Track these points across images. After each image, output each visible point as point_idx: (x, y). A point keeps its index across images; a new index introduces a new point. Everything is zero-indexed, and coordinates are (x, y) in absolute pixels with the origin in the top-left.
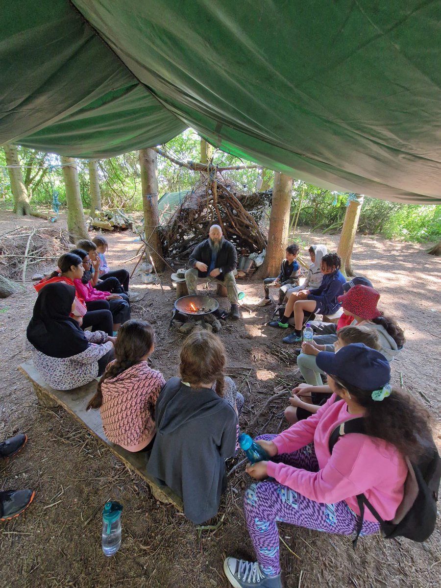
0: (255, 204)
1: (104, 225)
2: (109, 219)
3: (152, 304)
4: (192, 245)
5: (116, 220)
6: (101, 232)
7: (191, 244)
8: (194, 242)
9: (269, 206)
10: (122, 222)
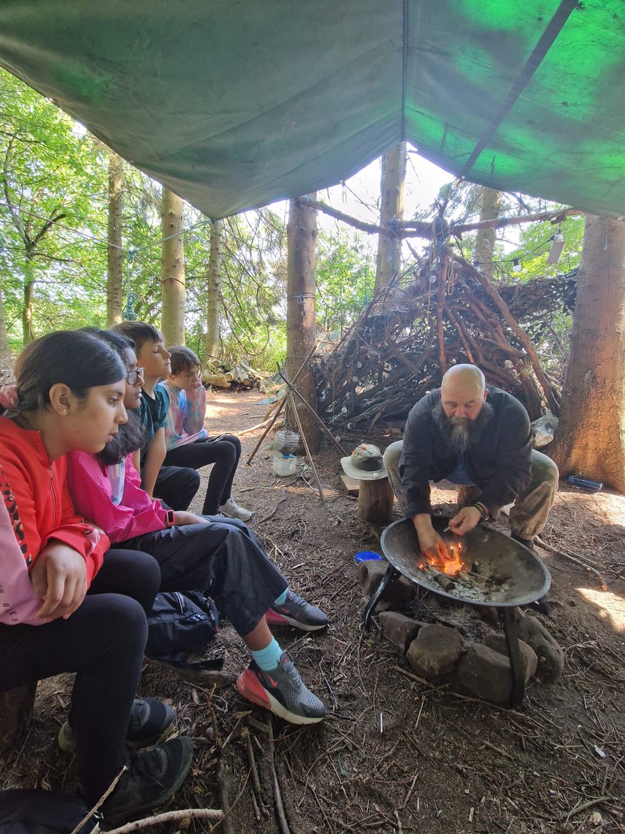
0: (532, 306)
1: (216, 380)
2: (226, 371)
3: (297, 531)
4: (372, 404)
5: (236, 373)
6: (210, 390)
7: (369, 403)
8: (374, 400)
9: (565, 310)
10: (244, 377)
